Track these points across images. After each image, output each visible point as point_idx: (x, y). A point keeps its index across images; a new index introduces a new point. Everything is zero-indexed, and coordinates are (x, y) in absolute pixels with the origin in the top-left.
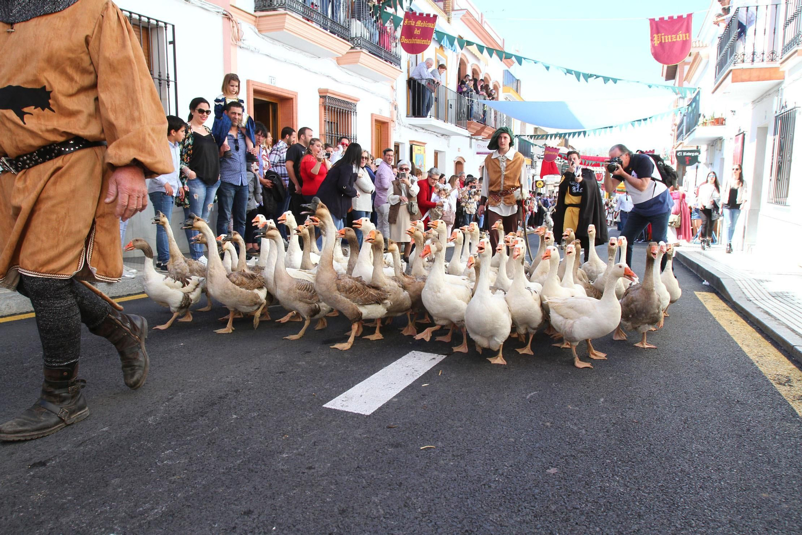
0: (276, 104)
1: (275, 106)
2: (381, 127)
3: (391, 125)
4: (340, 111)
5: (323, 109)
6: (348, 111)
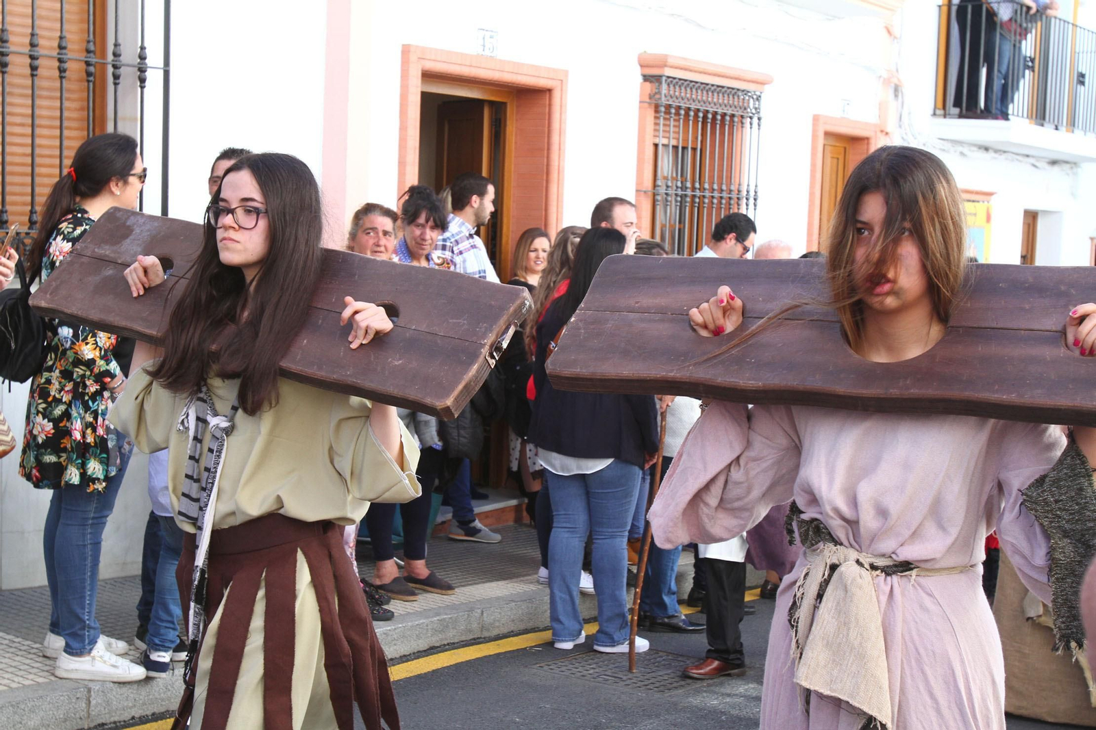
0: (504, 104)
1: (498, 110)
4: (705, 117)
5: (650, 113)
6: (733, 116)
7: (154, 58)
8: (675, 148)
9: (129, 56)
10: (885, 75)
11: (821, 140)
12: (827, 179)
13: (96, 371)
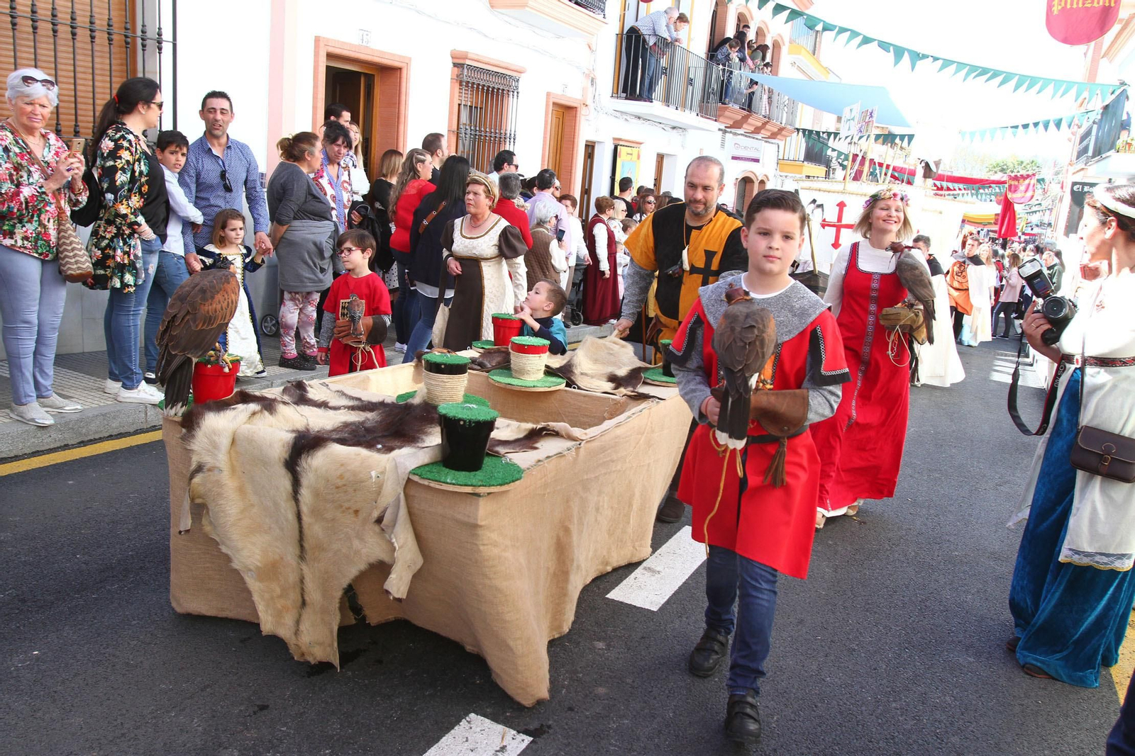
0: (373, 75)
1: (370, 79)
2: (565, 115)
3: (582, 112)
4: (488, 90)
5: (457, 86)
6: (503, 90)
8: (471, 107)
10: (587, 72)
11: (551, 107)
12: (553, 130)
13: (128, 221)
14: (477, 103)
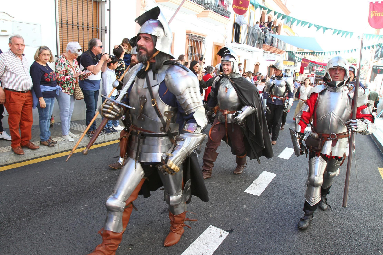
2: (218, 48)
4: (196, 41)
5: (188, 40)
6: (201, 41)
7: (108, 28)
8: (192, 47)
9: (104, 28)
10: (225, 35)
12: (215, 53)
14: (193, 45)
